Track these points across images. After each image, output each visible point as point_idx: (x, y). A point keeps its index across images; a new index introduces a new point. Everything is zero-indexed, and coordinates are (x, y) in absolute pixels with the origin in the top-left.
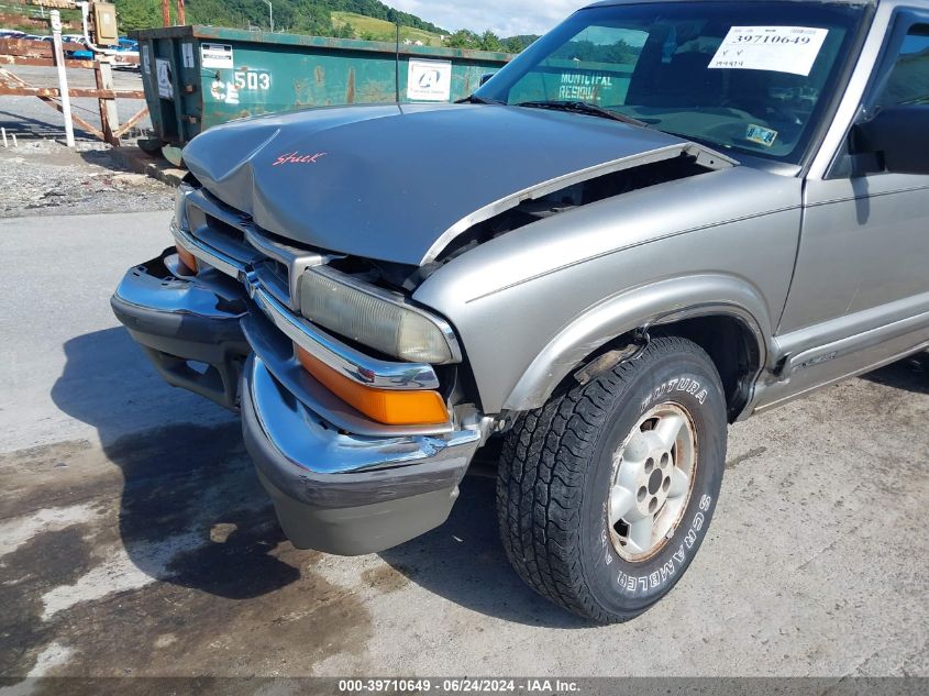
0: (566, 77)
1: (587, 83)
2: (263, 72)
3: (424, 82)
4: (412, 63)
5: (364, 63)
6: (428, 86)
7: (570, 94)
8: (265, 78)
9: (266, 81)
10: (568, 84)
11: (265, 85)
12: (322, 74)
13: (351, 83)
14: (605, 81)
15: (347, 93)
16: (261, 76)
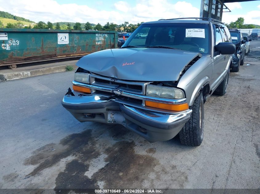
0: (97, 35)
1: (102, 36)
2: (17, 40)
3: (62, 40)
4: (59, 34)
5: (46, 35)
6: (63, 40)
7: (98, 39)
8: (17, 42)
9: (18, 43)
10: (98, 37)
11: (18, 44)
12: (34, 39)
13: (42, 41)
14: (106, 35)
15: (41, 44)
16: (17, 41)
